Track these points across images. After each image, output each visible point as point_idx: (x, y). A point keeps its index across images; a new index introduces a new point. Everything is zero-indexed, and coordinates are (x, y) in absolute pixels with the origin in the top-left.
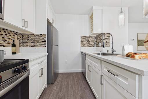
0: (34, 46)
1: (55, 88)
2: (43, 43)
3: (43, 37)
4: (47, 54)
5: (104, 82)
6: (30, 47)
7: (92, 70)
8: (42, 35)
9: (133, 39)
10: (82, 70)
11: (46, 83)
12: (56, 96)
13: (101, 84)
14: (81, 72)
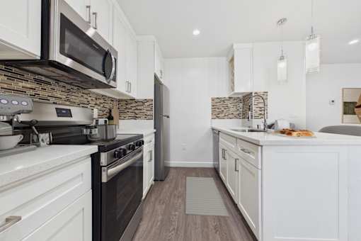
0: (135, 118)
1: (167, 186)
2: (149, 113)
3: (148, 104)
4: (155, 131)
5: (239, 168)
6: (128, 119)
7: (227, 156)
8: (147, 101)
9: (333, 101)
10: (214, 164)
11: (153, 178)
12: (171, 194)
13: (236, 170)
14: (212, 166)
